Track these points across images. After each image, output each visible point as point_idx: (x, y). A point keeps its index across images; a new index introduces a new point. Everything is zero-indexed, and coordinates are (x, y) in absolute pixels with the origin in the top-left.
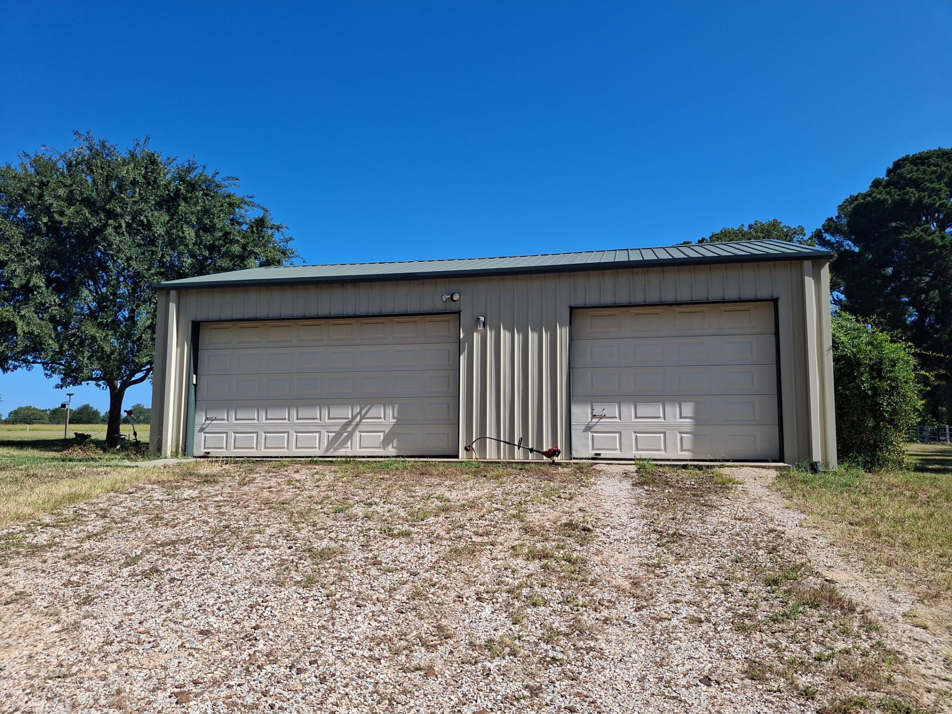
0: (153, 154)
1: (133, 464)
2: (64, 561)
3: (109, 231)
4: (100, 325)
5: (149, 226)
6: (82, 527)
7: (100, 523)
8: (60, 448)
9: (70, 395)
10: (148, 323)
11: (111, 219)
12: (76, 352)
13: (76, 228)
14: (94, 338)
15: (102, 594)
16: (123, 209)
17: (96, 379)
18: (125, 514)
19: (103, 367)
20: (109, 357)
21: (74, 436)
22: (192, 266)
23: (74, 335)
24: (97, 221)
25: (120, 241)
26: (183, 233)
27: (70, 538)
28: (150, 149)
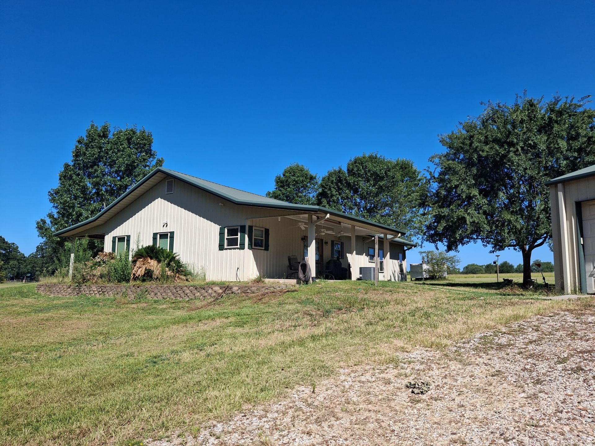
0: (531, 100)
1: (548, 298)
2: (519, 355)
3: (511, 155)
4: (512, 213)
5: (535, 146)
6: (525, 336)
7: (535, 334)
8: (496, 288)
9: (498, 256)
10: (542, 207)
11: (511, 147)
12: (500, 230)
13: (491, 158)
14: (510, 221)
15: (548, 379)
16: (517, 139)
17: (514, 246)
18: (550, 330)
19: (517, 238)
20: (520, 231)
21: (503, 281)
22: (567, 165)
23: (497, 220)
24: (503, 150)
25: (519, 160)
26: (558, 145)
27: (520, 342)
28: (528, 98)
